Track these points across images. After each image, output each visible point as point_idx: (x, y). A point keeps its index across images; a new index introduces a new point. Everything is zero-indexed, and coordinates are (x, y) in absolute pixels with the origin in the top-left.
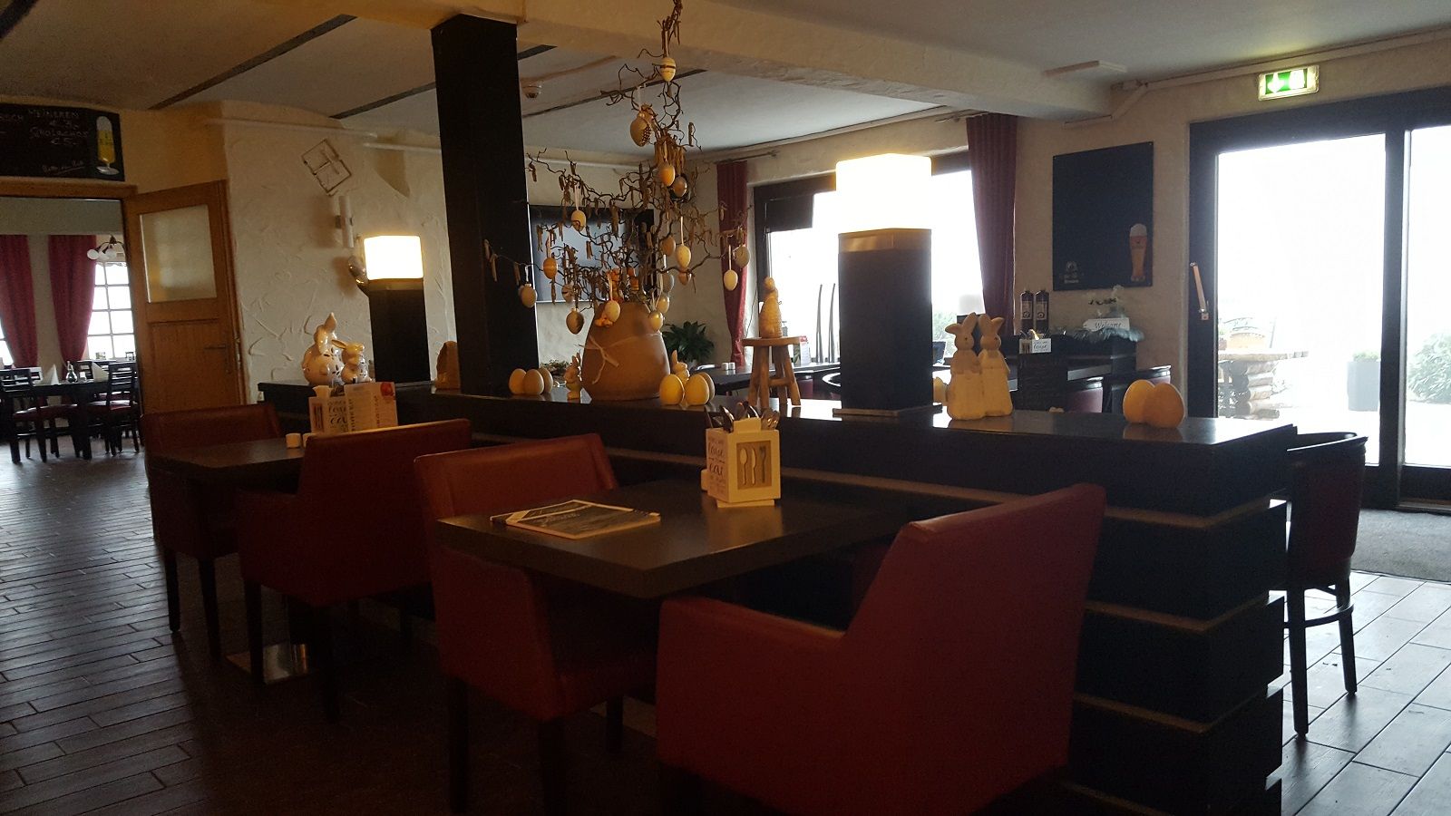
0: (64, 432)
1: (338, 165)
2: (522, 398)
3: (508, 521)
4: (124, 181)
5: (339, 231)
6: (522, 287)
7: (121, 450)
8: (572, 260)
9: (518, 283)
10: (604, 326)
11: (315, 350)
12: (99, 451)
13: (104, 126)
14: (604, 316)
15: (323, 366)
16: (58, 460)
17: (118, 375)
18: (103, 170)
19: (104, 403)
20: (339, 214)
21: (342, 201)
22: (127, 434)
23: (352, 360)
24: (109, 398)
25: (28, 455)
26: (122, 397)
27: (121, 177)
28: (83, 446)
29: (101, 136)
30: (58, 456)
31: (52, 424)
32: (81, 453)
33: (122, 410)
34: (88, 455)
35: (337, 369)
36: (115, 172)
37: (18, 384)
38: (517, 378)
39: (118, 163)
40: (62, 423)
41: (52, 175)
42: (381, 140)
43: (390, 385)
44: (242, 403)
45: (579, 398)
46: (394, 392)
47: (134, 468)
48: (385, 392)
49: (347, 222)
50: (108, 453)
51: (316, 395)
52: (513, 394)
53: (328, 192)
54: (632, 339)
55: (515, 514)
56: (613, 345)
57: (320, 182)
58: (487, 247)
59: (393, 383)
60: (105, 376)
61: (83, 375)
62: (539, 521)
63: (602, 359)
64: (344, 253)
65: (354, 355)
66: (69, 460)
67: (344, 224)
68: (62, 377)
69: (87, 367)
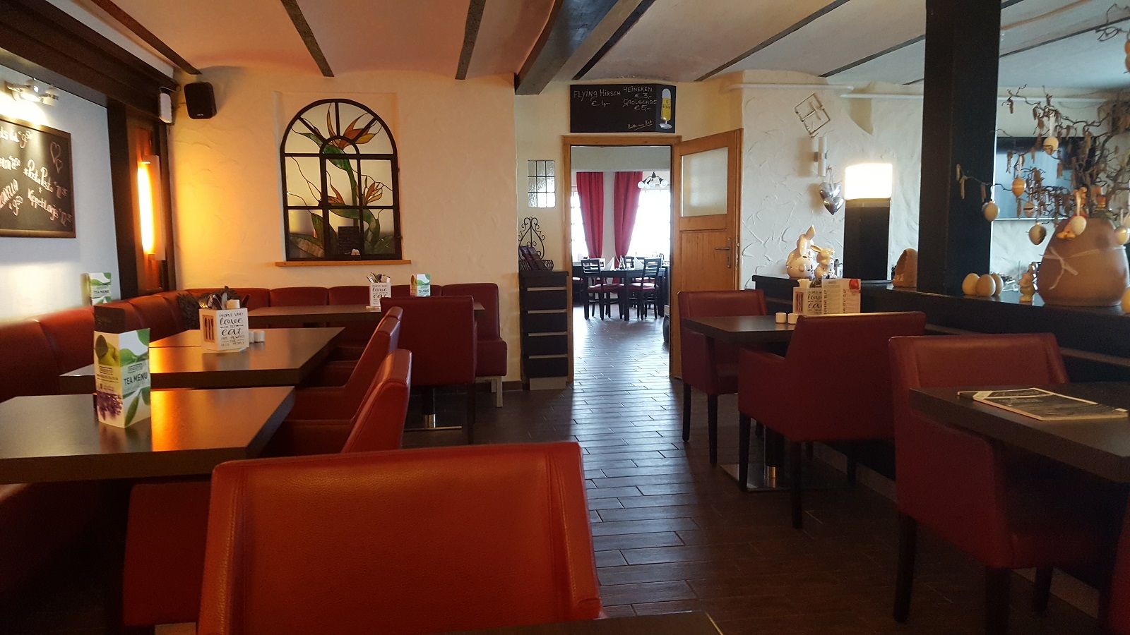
0: (615, 302)
1: (820, 113)
2: (975, 298)
3: (975, 397)
4: (674, 132)
5: (816, 164)
6: (986, 204)
7: (646, 316)
8: (1038, 180)
9: (983, 201)
10: (1066, 240)
11: (797, 253)
12: (634, 316)
13: (666, 94)
14: (1067, 229)
15: (801, 265)
16: (610, 320)
17: (649, 267)
18: (662, 126)
19: (639, 284)
20: (817, 151)
21: (821, 140)
22: (650, 306)
23: (824, 261)
24: (642, 282)
25: (593, 315)
26: (649, 281)
27: (672, 130)
28: (625, 313)
29: (664, 102)
30: (609, 316)
31: (608, 296)
32: (623, 316)
33: (649, 291)
34: (627, 318)
35: (812, 267)
36: (670, 126)
37: (592, 269)
38: (970, 282)
39: (672, 121)
40: (614, 296)
41: (632, 130)
42: (854, 92)
43: (857, 282)
44: (736, 289)
45: (1031, 302)
46: (860, 286)
47: (654, 330)
48: (852, 287)
49: (823, 155)
50: (638, 318)
51: (799, 286)
52: (965, 295)
53: (811, 134)
54: (1095, 251)
55: (980, 393)
56: (1073, 256)
57: (806, 127)
58: (958, 170)
59: (859, 280)
60: (642, 267)
61: (629, 265)
62: (1004, 401)
63: (1061, 268)
64: (817, 181)
65: (826, 258)
66: (615, 320)
67: (821, 158)
68: (616, 266)
69: (630, 260)
